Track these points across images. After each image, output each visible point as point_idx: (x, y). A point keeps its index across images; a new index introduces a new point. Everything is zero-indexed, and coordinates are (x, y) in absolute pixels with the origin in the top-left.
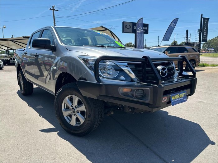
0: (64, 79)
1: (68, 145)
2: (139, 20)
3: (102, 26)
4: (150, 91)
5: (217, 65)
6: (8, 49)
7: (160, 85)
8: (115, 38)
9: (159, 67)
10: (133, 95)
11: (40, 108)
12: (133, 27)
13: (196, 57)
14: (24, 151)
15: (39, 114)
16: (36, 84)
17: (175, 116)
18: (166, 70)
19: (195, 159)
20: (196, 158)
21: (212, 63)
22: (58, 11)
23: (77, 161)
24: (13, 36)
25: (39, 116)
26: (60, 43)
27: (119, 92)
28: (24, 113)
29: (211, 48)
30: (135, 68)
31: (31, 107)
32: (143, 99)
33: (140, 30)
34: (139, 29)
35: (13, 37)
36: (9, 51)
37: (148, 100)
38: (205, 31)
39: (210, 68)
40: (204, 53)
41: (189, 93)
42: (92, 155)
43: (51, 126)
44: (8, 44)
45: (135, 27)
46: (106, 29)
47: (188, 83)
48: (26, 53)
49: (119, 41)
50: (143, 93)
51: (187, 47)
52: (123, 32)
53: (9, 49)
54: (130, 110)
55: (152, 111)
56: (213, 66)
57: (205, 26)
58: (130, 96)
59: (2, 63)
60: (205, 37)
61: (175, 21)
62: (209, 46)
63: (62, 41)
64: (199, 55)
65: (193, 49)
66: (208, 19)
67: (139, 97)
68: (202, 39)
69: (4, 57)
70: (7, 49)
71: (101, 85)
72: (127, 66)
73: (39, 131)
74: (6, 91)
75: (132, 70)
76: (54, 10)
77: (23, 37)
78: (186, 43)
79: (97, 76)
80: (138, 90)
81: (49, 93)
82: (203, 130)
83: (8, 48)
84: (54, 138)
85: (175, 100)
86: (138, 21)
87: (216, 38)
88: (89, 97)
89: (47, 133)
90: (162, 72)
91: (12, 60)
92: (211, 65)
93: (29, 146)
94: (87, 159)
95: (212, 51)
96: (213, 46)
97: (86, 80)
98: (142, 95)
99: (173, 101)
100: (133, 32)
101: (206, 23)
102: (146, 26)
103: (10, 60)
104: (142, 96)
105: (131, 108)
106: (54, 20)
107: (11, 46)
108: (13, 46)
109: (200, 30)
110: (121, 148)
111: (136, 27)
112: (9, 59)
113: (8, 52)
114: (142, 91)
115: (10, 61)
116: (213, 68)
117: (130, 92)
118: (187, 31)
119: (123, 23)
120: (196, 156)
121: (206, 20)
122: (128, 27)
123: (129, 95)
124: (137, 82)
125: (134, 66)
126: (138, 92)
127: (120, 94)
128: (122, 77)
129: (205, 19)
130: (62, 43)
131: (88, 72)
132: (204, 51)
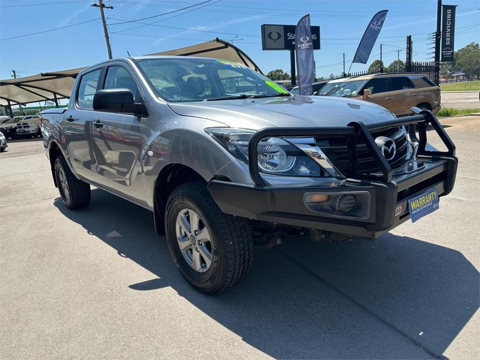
0: (170, 175)
1: (199, 315)
2: (302, 19)
3: (217, 39)
4: (369, 195)
5: (475, 112)
6: (9, 103)
7: (390, 183)
8: (247, 65)
9: (380, 141)
10: (333, 208)
11: (114, 238)
12: (286, 37)
13: (431, 97)
14: (110, 333)
15: (116, 251)
16: (95, 184)
17: (405, 235)
18: (394, 145)
19: (465, 328)
20: (468, 324)
21: (465, 107)
22: (112, 8)
23: (225, 347)
24: (14, 72)
25: (119, 256)
26: (155, 99)
27: (305, 203)
28: (85, 250)
29: (459, 70)
30: (329, 147)
31: (95, 237)
32: (355, 214)
33: (304, 44)
34: (301, 39)
35: (15, 75)
36: (12, 107)
37: (367, 216)
38: (448, 35)
39: (461, 120)
40: (445, 82)
41: (443, 191)
42: (254, 333)
43: (151, 276)
44: (9, 93)
45: (290, 36)
46: (227, 45)
47: (440, 170)
48: (71, 120)
49: (256, 70)
50: (354, 201)
51: (411, 76)
52: (265, 48)
53: (11, 103)
54: (324, 236)
55: (374, 236)
56: (468, 112)
57: (449, 25)
58: (327, 211)
59: (3, 137)
60: (448, 50)
61: (380, 16)
62: (453, 67)
63: (158, 94)
64: (438, 92)
65: (425, 79)
66: (453, 8)
67: (347, 210)
68: (442, 54)
69: (3, 122)
70: (7, 104)
71: (265, 190)
72: (312, 145)
73: (129, 289)
74: (28, 203)
75: (325, 153)
76: (102, 6)
77: (43, 75)
78: (406, 67)
79: (254, 171)
80: (345, 195)
81: (135, 204)
82: (471, 264)
83: (8, 100)
84: (164, 301)
85: (418, 210)
86: (299, 23)
87: (468, 46)
88: (237, 217)
89: (146, 291)
90: (386, 151)
91: (21, 127)
92: (464, 111)
93: (119, 322)
94: (244, 343)
95: (461, 77)
96: (462, 66)
97: (230, 181)
98: (353, 205)
99: (414, 212)
100: (286, 48)
101: (449, 16)
102: (316, 30)
103: (16, 128)
104: (353, 208)
105: (324, 232)
106: (106, 29)
107: (15, 96)
108: (20, 95)
109: (438, 34)
110: (308, 315)
111: (296, 36)
112: (14, 125)
113: (11, 109)
114: (352, 197)
115: (17, 130)
116: (469, 120)
117: (327, 201)
118: (409, 38)
119: (264, 27)
120: (467, 322)
121: (449, 11)
122: (275, 36)
123: (326, 207)
124: (337, 178)
125: (328, 144)
126: (344, 201)
127: (307, 207)
128: (304, 170)
129: (446, 7)
130: (159, 98)
131: (232, 163)
132: (444, 78)
